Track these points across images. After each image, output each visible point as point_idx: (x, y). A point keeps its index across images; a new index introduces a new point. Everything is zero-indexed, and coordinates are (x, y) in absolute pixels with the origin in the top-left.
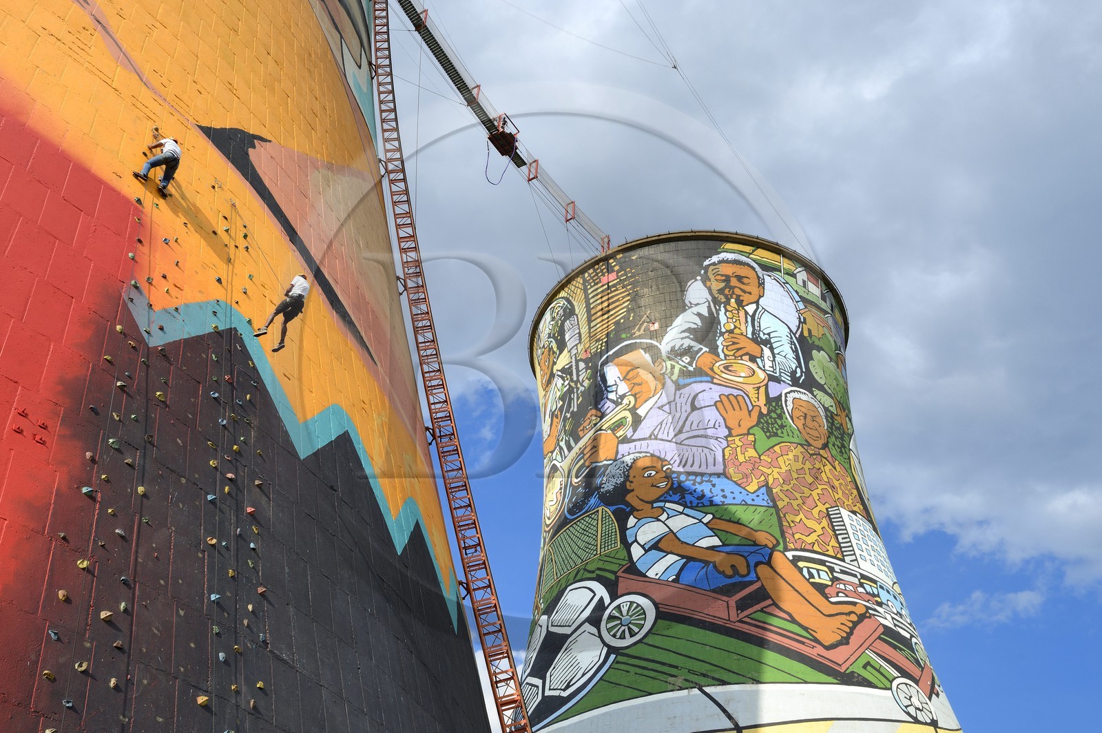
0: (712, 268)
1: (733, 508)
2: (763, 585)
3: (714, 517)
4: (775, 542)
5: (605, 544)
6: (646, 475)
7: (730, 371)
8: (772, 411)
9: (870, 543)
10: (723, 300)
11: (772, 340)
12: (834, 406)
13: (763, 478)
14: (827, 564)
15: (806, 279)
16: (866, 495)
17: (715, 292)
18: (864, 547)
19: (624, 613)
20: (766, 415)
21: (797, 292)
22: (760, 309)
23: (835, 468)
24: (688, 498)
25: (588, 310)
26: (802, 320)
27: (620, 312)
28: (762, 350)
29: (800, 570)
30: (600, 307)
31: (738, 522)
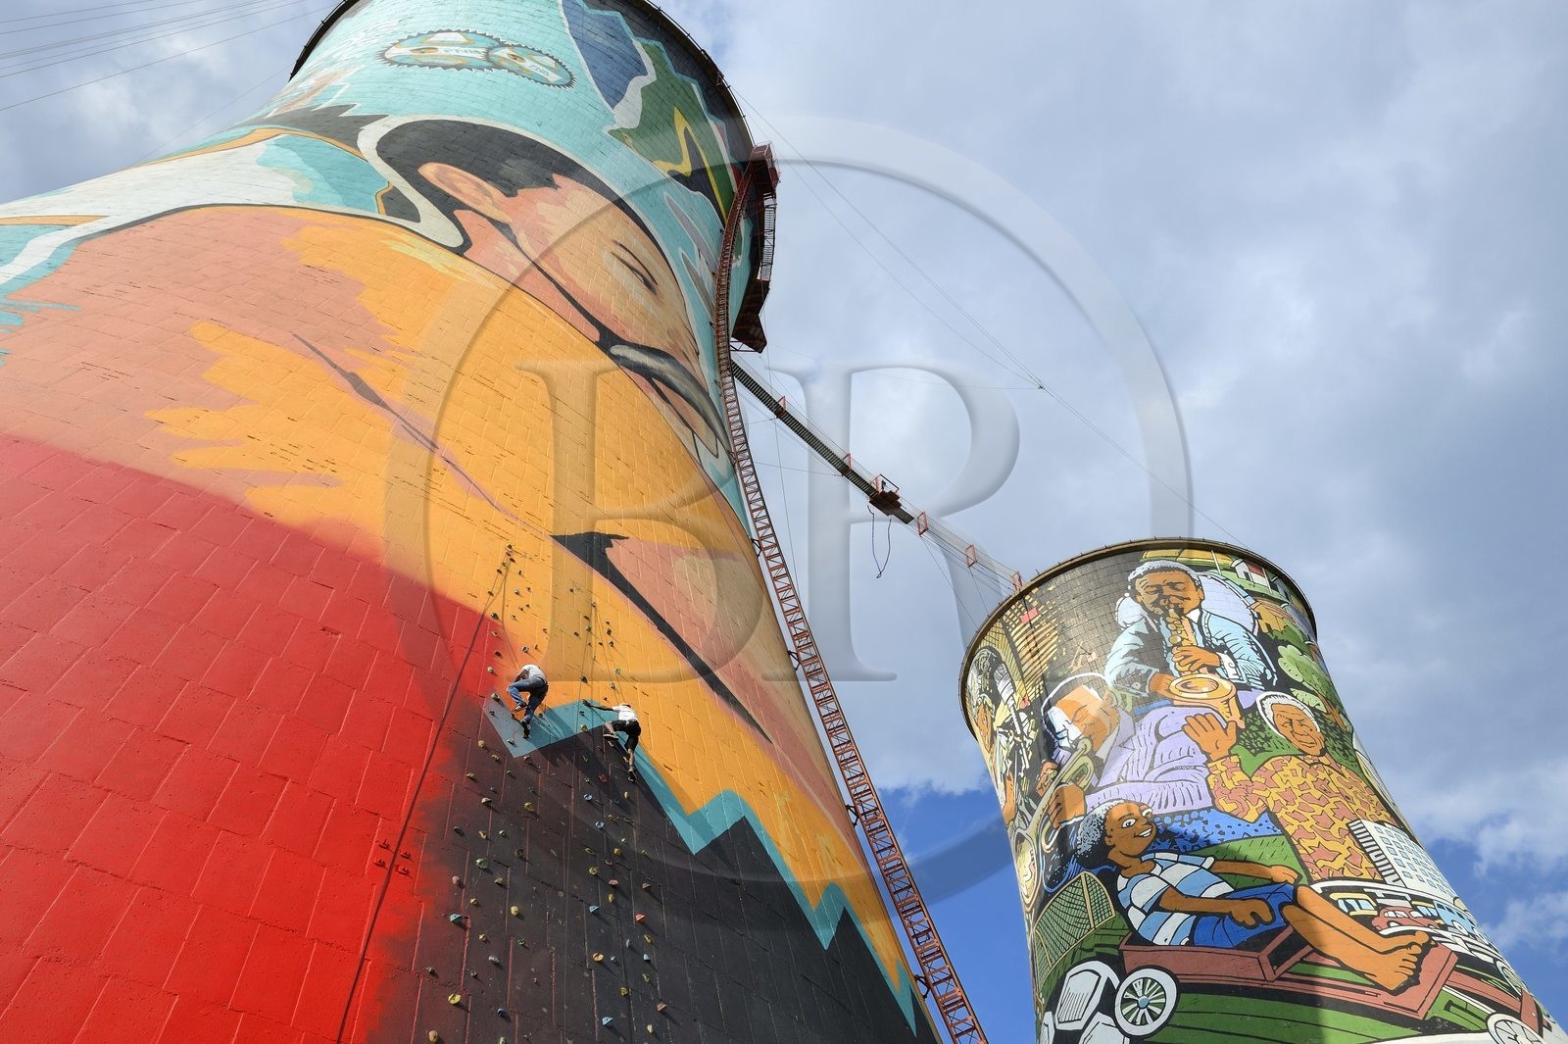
0: (1138, 581)
1: (1235, 846)
2: (1295, 930)
3: (1216, 860)
4: (1296, 876)
5: (1098, 915)
6: (1124, 826)
7: (1189, 688)
8: (1250, 724)
9: (1410, 856)
10: (1161, 612)
11: (1229, 645)
12: (1321, 704)
13: (1261, 803)
14: (1366, 890)
15: (1247, 571)
16: (1390, 800)
17: (1149, 607)
18: (1405, 861)
19: (1140, 993)
20: (1245, 730)
21: (1240, 586)
22: (1205, 613)
23: (1343, 775)
24: (1180, 842)
25: (1015, 653)
26: (1256, 616)
27: (1051, 650)
28: (1220, 658)
29: (1335, 903)
30: (1028, 649)
31: (1245, 861)
